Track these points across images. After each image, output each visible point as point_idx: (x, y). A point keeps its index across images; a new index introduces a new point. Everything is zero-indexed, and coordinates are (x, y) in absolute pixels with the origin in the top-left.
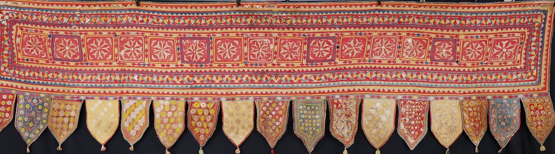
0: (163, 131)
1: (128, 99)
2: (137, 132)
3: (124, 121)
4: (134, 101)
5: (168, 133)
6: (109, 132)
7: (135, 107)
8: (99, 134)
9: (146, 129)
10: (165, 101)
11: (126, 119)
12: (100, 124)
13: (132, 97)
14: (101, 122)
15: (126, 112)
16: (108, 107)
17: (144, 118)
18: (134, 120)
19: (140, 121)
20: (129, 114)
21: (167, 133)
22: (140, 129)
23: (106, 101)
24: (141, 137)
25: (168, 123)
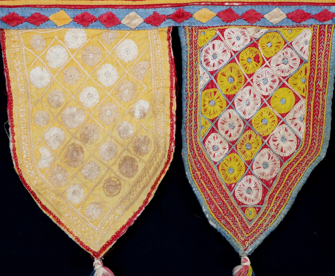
1: (219, 23)
2: (267, 184)
3: (202, 132)
4: (251, 31)
6: (125, 189)
7: (257, 59)
8: (77, 200)
9: (309, 170)
11: (214, 121)
12: (78, 150)
13: (240, 11)
14: (86, 138)
15: (211, 85)
16: (118, 64)
17: (303, 113)
18: (248, 125)
19: (279, 131)
20: (230, 98)
22: (278, 170)
23: (111, 33)
24: (284, 211)
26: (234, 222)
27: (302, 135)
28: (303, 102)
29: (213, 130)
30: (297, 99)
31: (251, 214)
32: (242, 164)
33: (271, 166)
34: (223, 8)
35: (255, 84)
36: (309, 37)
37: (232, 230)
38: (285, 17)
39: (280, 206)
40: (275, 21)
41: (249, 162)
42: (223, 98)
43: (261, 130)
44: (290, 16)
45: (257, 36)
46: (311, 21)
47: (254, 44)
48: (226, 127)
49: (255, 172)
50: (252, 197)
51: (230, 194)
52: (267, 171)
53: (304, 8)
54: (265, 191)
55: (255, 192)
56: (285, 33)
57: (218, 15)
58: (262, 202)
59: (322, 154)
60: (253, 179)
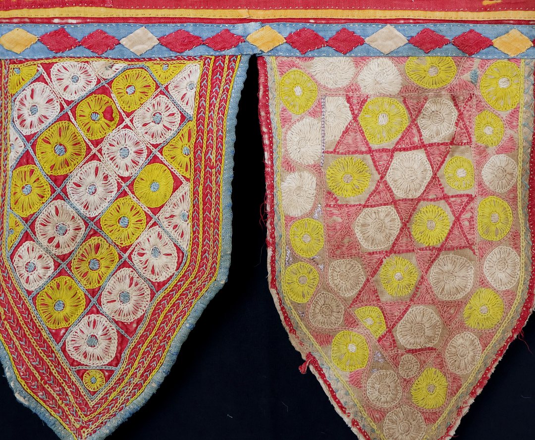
0: (351, 322)
1: (43, 52)
2: (125, 330)
3: (10, 239)
4: (99, 68)
5: (404, 338)
7: (109, 114)
9: (198, 306)
10: (360, 61)
11: (30, 221)
13: (79, 32)
15: (26, 159)
17: (186, 207)
18: (93, 227)
19: (147, 238)
20: (58, 181)
21: (388, 338)
22: (147, 306)
24: (157, 376)
25: (393, 250)
26: (63, 394)
27: (185, 245)
28: (186, 188)
29: (26, 237)
30: (177, 184)
31: (95, 381)
32: (81, 294)
33: (134, 298)
34: (50, 28)
35: (106, 158)
36: (196, 77)
37: (57, 408)
38: (157, 43)
39: (149, 369)
40: (139, 49)
41: (93, 292)
42: (46, 182)
43: (118, 235)
44: (164, 42)
45: (109, 74)
46: (200, 50)
47: (104, 89)
48: (50, 231)
49: (106, 308)
50: (98, 351)
51: (56, 347)
52: (128, 307)
53: (190, 28)
54: (122, 342)
55: (103, 343)
56: (156, 69)
57: (42, 40)
58: (117, 361)
59: (221, 278)
60: (102, 321)
